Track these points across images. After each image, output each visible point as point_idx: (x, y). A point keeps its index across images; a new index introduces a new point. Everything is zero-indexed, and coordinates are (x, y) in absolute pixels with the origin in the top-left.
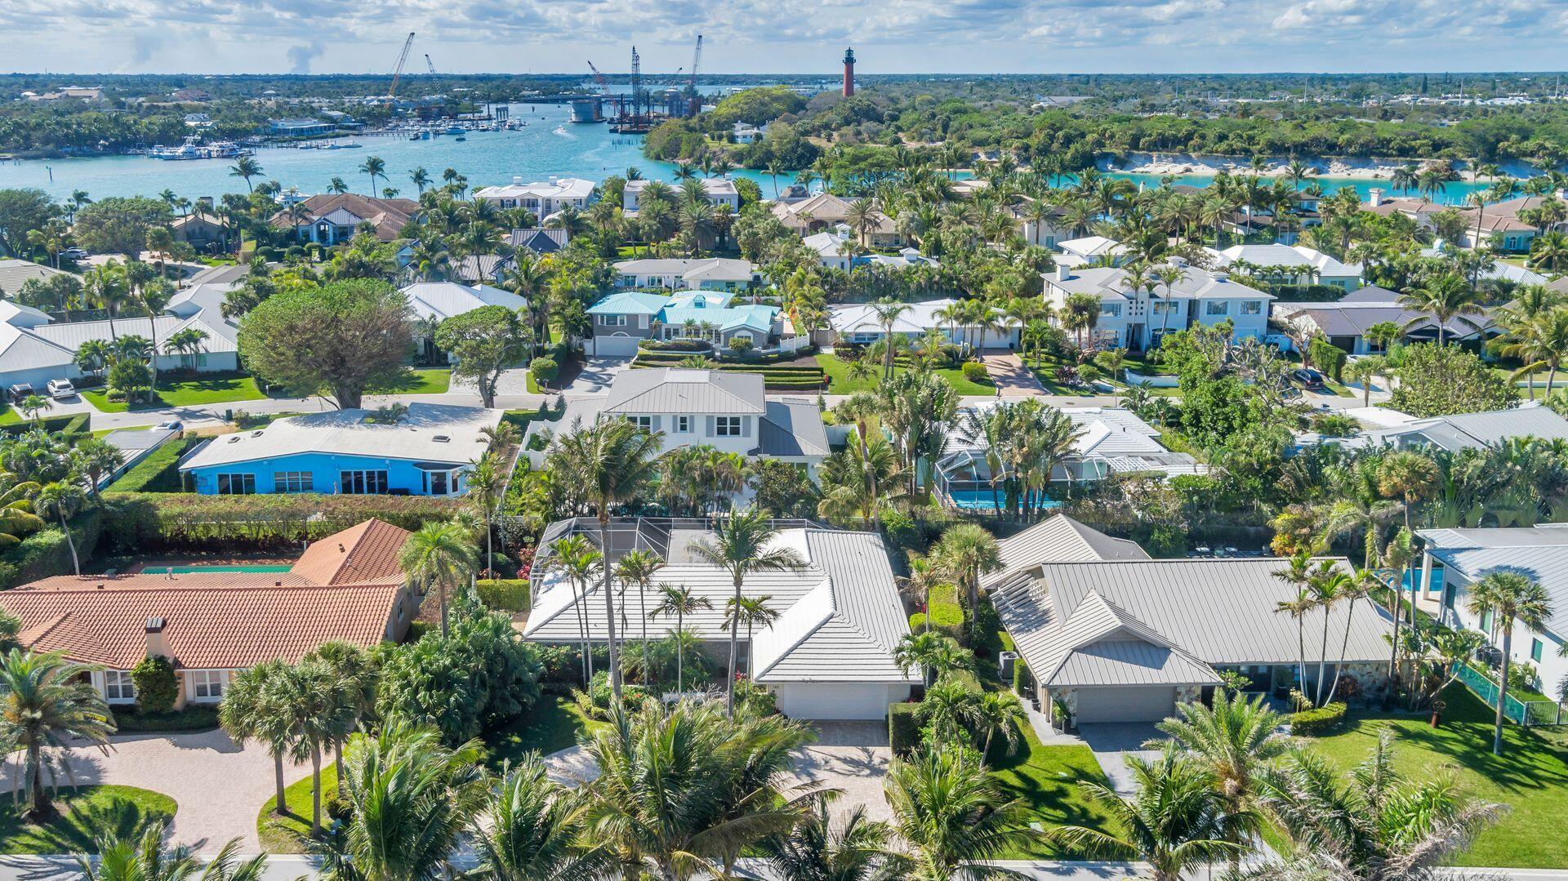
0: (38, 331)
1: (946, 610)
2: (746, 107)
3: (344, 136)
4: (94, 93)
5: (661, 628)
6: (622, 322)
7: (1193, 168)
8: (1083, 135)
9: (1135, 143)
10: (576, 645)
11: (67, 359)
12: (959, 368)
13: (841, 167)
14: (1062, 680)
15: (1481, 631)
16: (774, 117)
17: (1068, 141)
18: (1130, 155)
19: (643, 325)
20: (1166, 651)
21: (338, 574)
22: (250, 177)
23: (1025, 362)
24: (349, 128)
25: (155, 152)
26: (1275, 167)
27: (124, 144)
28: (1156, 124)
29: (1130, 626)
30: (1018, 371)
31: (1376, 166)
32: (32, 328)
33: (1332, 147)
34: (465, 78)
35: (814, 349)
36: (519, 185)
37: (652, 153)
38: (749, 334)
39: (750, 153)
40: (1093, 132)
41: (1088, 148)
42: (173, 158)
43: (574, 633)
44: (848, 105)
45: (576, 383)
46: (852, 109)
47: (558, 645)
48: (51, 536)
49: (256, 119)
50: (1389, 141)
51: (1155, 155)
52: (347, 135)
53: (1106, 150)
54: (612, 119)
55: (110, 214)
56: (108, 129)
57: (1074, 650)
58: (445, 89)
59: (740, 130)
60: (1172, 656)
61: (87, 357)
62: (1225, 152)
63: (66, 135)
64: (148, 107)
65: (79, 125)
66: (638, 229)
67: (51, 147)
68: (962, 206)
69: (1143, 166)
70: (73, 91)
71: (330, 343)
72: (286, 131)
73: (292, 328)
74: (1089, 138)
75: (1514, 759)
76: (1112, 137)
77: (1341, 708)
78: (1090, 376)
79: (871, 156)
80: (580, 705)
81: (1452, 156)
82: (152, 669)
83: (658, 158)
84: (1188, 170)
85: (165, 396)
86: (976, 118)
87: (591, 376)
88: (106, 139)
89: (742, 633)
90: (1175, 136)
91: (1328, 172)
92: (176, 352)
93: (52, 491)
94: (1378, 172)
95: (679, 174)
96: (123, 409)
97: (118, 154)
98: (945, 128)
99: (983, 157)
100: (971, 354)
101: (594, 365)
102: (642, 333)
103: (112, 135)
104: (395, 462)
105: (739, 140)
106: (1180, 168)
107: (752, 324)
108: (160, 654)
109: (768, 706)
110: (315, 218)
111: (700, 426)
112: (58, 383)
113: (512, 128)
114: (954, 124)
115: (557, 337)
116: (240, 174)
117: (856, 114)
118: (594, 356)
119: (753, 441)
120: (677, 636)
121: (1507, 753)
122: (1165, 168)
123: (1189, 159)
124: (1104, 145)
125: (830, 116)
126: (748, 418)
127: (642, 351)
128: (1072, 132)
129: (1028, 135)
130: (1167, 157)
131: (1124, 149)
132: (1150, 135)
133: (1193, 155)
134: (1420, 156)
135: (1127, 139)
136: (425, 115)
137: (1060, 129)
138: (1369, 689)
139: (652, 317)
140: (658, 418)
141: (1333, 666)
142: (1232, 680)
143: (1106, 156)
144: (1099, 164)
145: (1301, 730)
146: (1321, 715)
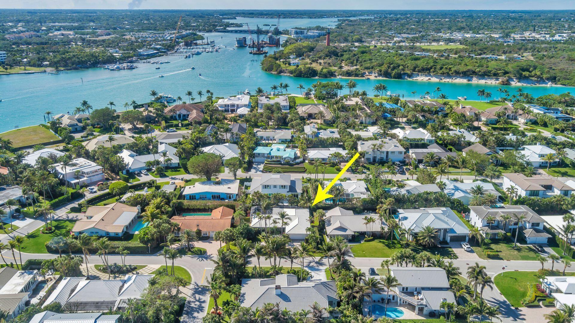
1: (317, 223)
2: (294, 50)
3: (162, 56)
4: (71, 33)
5: (272, 226)
6: (261, 155)
7: (431, 78)
8: (399, 66)
9: (414, 70)
10: (259, 228)
14: (331, 234)
17: (394, 68)
18: (412, 74)
19: (266, 155)
21: (221, 217)
24: (163, 52)
25: (107, 67)
26: (456, 79)
27: (96, 63)
28: (421, 64)
29: (342, 226)
31: (486, 80)
32: (134, 157)
33: (474, 73)
35: (304, 161)
38: (289, 158)
39: (295, 70)
40: (402, 65)
41: (399, 72)
43: (259, 226)
44: (327, 50)
45: (252, 170)
46: (329, 51)
47: (256, 228)
49: (133, 50)
50: (491, 71)
51: (420, 74)
53: (405, 72)
56: (91, 58)
57: (333, 229)
59: (292, 59)
60: (348, 230)
61: (147, 164)
62: (441, 74)
63: (78, 61)
69: (416, 77)
71: (206, 169)
72: (144, 55)
74: (401, 67)
75: (394, 245)
76: (408, 67)
77: (372, 238)
80: (260, 237)
81: (509, 77)
83: (266, 70)
84: (429, 79)
85: (166, 173)
87: (255, 168)
89: (284, 226)
90: (427, 68)
91: (472, 81)
92: (167, 163)
94: (487, 81)
95: (273, 88)
97: (94, 67)
98: (357, 60)
99: (367, 74)
101: (255, 165)
102: (265, 157)
103: (92, 61)
104: (222, 193)
105: (292, 65)
106: (427, 78)
107: (290, 156)
108: (199, 229)
109: (288, 237)
110: (177, 112)
111: (278, 187)
112: (143, 171)
114: (360, 60)
115: (247, 159)
116: (152, 95)
117: (330, 53)
118: (255, 162)
119: (288, 190)
120: (274, 227)
122: (423, 78)
123: (430, 75)
124: (405, 70)
125: (322, 54)
126: (287, 186)
127: (266, 162)
128: (395, 65)
129: (383, 66)
130: (423, 74)
131: (411, 72)
132: (419, 67)
133: (432, 74)
134: (500, 76)
135: (412, 68)
136: (187, 44)
137: (392, 64)
138: (378, 235)
139: (268, 154)
140: (270, 185)
141: (373, 232)
142: (356, 234)
143: (405, 74)
144: (403, 76)
145: (366, 241)
146: (369, 239)
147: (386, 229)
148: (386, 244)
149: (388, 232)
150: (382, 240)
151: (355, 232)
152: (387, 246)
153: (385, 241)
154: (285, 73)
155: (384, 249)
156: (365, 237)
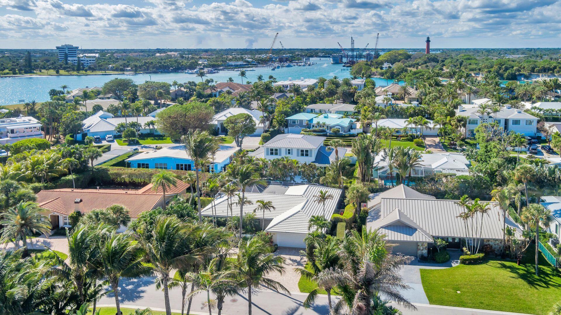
0: (108, 120)
2: (389, 57)
3: (251, 67)
4: (176, 54)
6: (297, 122)
8: (513, 67)
9: (533, 70)
11: (113, 128)
12: (413, 141)
13: (409, 76)
15: (556, 234)
16: (399, 61)
17: (506, 69)
18: (530, 74)
19: (304, 124)
20: (416, 230)
21: (147, 191)
22: (203, 77)
23: (440, 140)
24: (254, 65)
25: (187, 71)
27: (178, 69)
28: (541, 63)
29: (403, 220)
30: (437, 143)
32: (106, 119)
34: (302, 50)
35: (364, 133)
36: (290, 80)
37: (352, 73)
38: (340, 127)
39: (386, 73)
40: (517, 66)
41: (513, 72)
42: (192, 73)
46: (428, 58)
47: (209, 217)
48: (71, 177)
49: (223, 61)
51: (541, 74)
52: (252, 67)
53: (521, 73)
54: (345, 62)
55: (149, 87)
56: (173, 64)
57: (382, 227)
58: (292, 53)
59: (386, 65)
60: (417, 232)
61: (119, 128)
63: (160, 66)
64: (191, 58)
65: (164, 63)
66: (320, 94)
67: (154, 70)
68: (440, 88)
69: (536, 78)
70: (169, 53)
72: (232, 65)
73: (170, 117)
74: (515, 68)
75: (544, 278)
76: (524, 68)
77: (481, 255)
78: (461, 145)
79: (420, 72)
82: (75, 215)
83: (354, 74)
85: (141, 141)
86: (473, 61)
88: (172, 67)
90: (549, 68)
92: (147, 128)
93: (68, 160)
96: (126, 145)
97: (175, 72)
98: (461, 65)
99: (473, 75)
100: (421, 137)
102: (304, 126)
103: (175, 66)
105: (384, 69)
106: (551, 78)
107: (341, 124)
108: (79, 211)
110: (219, 90)
111: (295, 152)
112: (108, 136)
113: (309, 65)
114: (464, 63)
117: (429, 60)
119: (313, 158)
121: (542, 276)
122: (545, 79)
124: (520, 71)
125: (420, 61)
127: (302, 132)
128: (508, 66)
129: (492, 67)
130: (545, 75)
131: (528, 72)
132: (539, 67)
133: (556, 75)
135: (530, 69)
136: (281, 60)
137: (503, 65)
138: (498, 250)
139: (308, 121)
140: (280, 149)
141: (483, 240)
142: (439, 242)
143: (521, 75)
144: (518, 78)
145: (464, 262)
146: (473, 256)
147: (518, 236)
148: (521, 272)
149: (523, 242)
150: (508, 264)
151: (436, 238)
152: (523, 277)
153: (516, 265)
154: (375, 75)
155: (515, 287)
156: (462, 253)
